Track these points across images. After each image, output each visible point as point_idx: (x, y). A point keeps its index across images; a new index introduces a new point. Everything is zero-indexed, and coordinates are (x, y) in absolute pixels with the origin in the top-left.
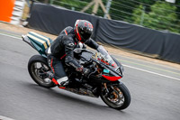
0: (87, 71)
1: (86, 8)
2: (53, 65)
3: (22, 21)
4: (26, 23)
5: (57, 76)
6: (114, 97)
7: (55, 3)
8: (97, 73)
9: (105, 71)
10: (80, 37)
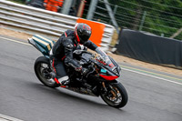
0: (85, 70)
1: (176, 34)
2: (55, 65)
3: (111, 47)
4: (114, 49)
5: (59, 76)
6: (112, 96)
7: (143, 29)
8: (95, 73)
9: (102, 71)
10: (79, 39)
